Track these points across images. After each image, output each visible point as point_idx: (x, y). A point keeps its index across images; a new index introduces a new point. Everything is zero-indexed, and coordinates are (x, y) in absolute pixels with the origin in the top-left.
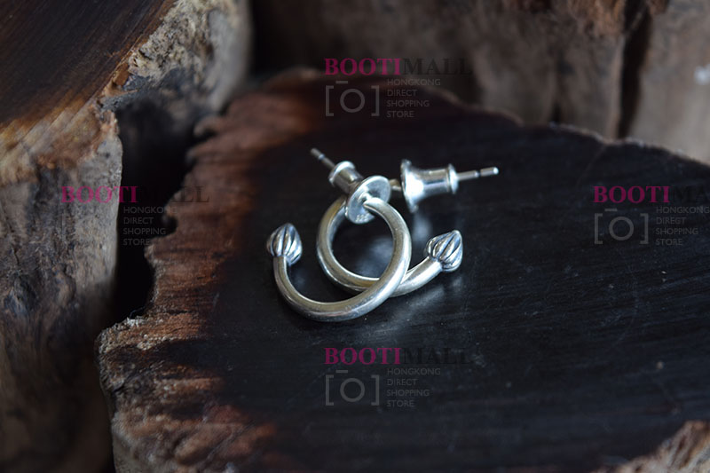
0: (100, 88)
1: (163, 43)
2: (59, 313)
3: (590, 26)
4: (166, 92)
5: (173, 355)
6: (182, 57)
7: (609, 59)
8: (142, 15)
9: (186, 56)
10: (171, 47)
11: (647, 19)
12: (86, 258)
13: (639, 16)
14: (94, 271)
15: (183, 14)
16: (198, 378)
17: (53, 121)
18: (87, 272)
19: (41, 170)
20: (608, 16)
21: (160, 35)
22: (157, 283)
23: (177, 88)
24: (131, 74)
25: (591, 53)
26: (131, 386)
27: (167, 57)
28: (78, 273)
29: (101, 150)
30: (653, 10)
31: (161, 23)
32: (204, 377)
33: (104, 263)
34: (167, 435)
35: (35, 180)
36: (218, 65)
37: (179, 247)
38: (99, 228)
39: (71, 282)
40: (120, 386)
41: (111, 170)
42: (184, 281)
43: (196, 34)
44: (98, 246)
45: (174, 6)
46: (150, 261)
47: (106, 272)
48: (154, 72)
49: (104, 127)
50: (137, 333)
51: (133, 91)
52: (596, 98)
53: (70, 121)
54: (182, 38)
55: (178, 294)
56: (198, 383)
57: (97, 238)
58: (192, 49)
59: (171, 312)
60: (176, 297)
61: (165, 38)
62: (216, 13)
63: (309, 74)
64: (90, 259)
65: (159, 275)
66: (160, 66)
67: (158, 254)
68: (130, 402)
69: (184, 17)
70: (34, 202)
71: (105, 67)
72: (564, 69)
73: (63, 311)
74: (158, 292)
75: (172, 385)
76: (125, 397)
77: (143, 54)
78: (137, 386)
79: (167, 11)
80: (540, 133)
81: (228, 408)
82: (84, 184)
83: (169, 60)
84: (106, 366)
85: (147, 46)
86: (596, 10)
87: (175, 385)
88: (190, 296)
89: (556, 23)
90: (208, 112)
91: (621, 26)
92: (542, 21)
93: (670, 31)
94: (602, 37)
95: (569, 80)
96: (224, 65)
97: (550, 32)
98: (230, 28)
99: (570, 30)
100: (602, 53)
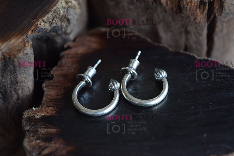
0: (27, 31)
1: (51, 18)
2: (14, 104)
3: (195, 19)
4: (53, 34)
5: (46, 121)
6: (57, 22)
7: (202, 30)
8: (45, 8)
9: (59, 22)
10: (54, 19)
11: (215, 17)
12: (22, 87)
13: (212, 16)
14: (25, 91)
15: (59, 8)
16: (53, 129)
17: (11, 42)
18: (23, 91)
19: (5, 57)
20: (202, 16)
21: (50, 15)
22: (44, 96)
23: (56, 32)
24: (38, 28)
25: (196, 28)
26: (31, 130)
27: (52, 22)
28: (20, 91)
29: (25, 52)
30: (217, 14)
31: (51, 11)
32: (55, 129)
33: (29, 89)
34: (40, 147)
35: (3, 61)
36: (72, 25)
37: (53, 85)
38: (26, 77)
39: (18, 94)
40: (28, 129)
41: (29, 59)
42: (53, 96)
43: (63, 15)
44: (26, 83)
45: (56, 6)
46: (43, 89)
47: (30, 91)
48: (48, 27)
49: (27, 45)
50: (35, 112)
51: (39, 33)
52: (198, 42)
53: (16, 42)
54: (58, 16)
55: (51, 100)
56: (53, 130)
57: (26, 80)
58: (62, 20)
59: (47, 106)
60: (50, 101)
61: (51, 16)
62: (70, 8)
63: (103, 29)
64: (23, 87)
65: (45, 93)
66: (50, 25)
67: (46, 86)
68: (30, 135)
69: (59, 9)
70: (3, 68)
71: (30, 24)
72: (187, 33)
73: (15, 103)
74: (44, 99)
75: (44, 131)
76: (29, 133)
77: (43, 21)
78: (33, 130)
79: (53, 7)
81: (61, 139)
82: (19, 63)
83: (53, 23)
84: (24, 123)
85: (45, 18)
86: (197, 14)
87: (45, 131)
88: (54, 101)
89: (184, 17)
90: (69, 40)
91: (206, 19)
92: (179, 16)
93: (223, 22)
94: (199, 23)
95: (189, 36)
96: (74, 25)
97: (182, 20)
98: (76, 13)
99: (189, 20)
100: (200, 28)
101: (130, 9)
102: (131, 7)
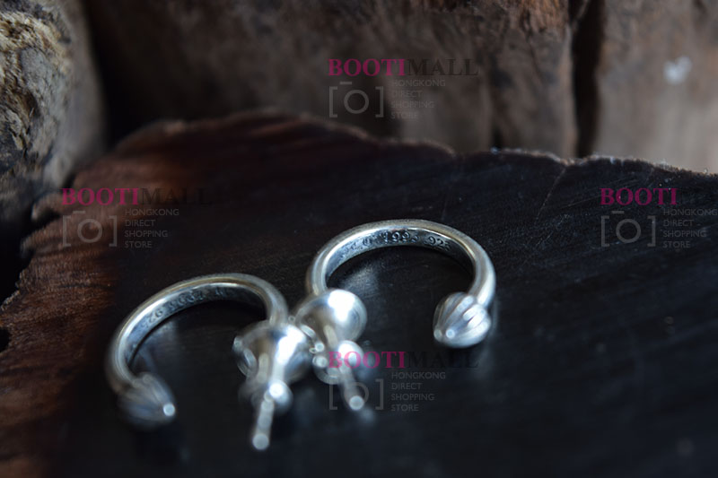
3: (526, 17)
7: (555, 61)
25: (531, 53)
36: (48, 123)
37: (12, 368)
42: (18, 413)
43: (6, 80)
52: (543, 114)
60: (6, 436)
62: (31, 51)
63: (174, 127)
72: (499, 80)
80: (479, 162)
88: (26, 433)
89: (480, 18)
90: (49, 189)
91: (564, 14)
92: (463, 17)
93: (628, 14)
94: (542, 30)
95: (507, 95)
96: (57, 123)
97: (476, 31)
98: (57, 73)
99: (502, 25)
100: (545, 52)
101: (265, 30)
102: (269, 19)
